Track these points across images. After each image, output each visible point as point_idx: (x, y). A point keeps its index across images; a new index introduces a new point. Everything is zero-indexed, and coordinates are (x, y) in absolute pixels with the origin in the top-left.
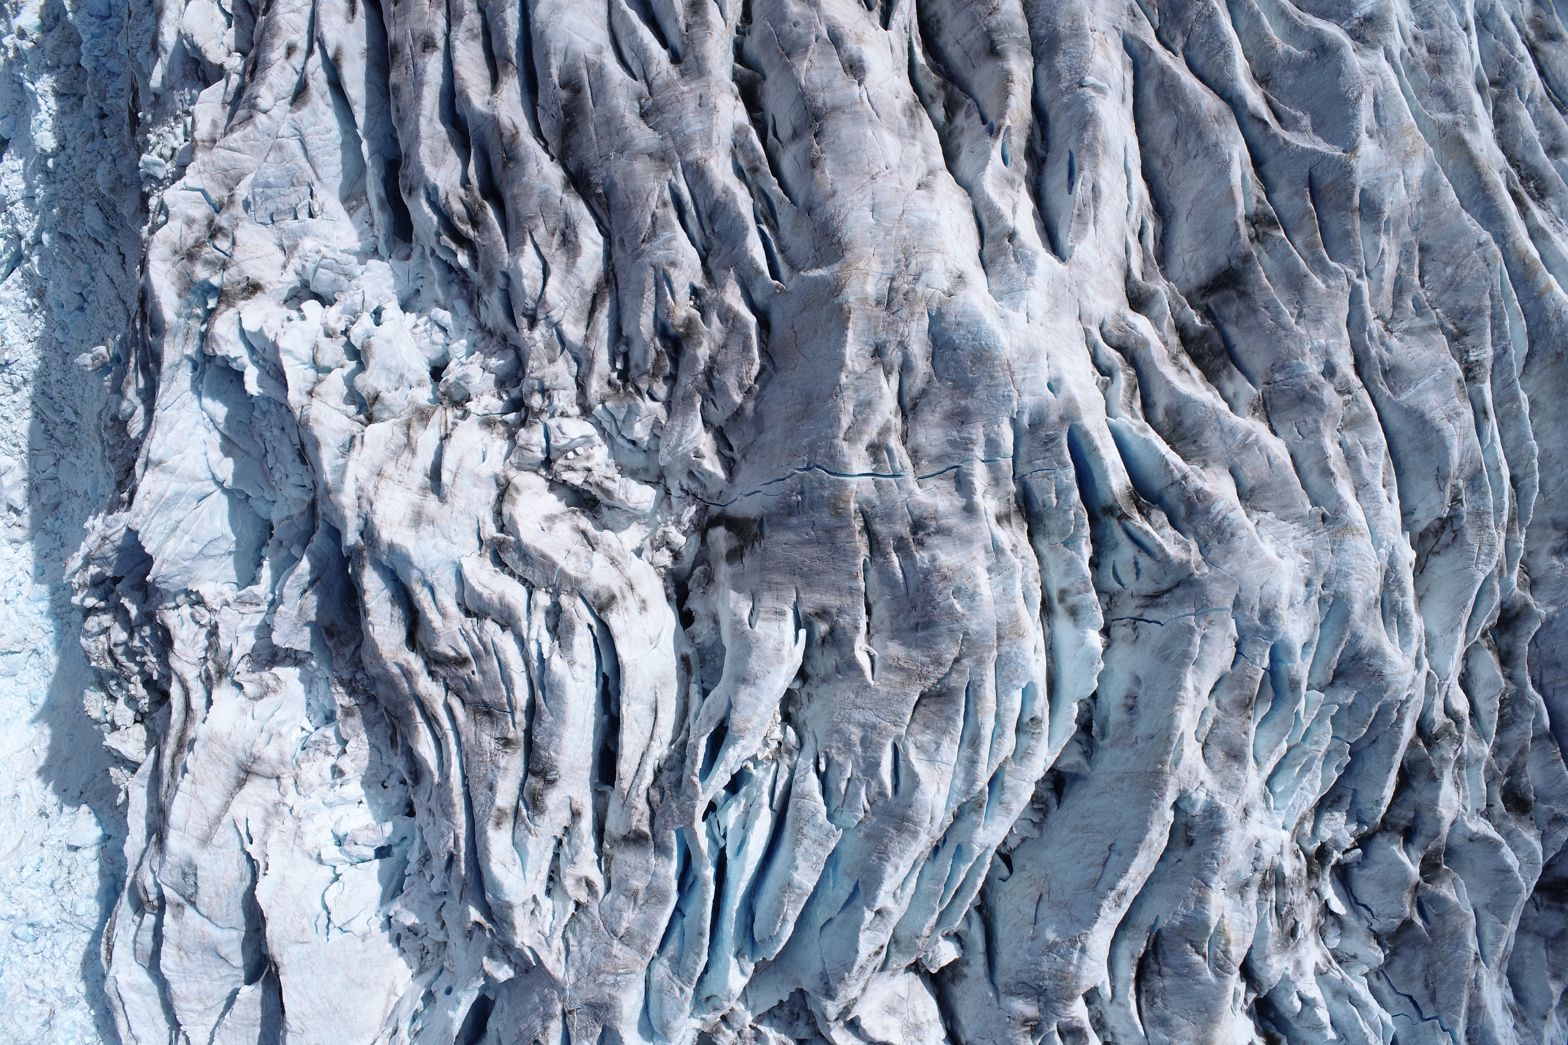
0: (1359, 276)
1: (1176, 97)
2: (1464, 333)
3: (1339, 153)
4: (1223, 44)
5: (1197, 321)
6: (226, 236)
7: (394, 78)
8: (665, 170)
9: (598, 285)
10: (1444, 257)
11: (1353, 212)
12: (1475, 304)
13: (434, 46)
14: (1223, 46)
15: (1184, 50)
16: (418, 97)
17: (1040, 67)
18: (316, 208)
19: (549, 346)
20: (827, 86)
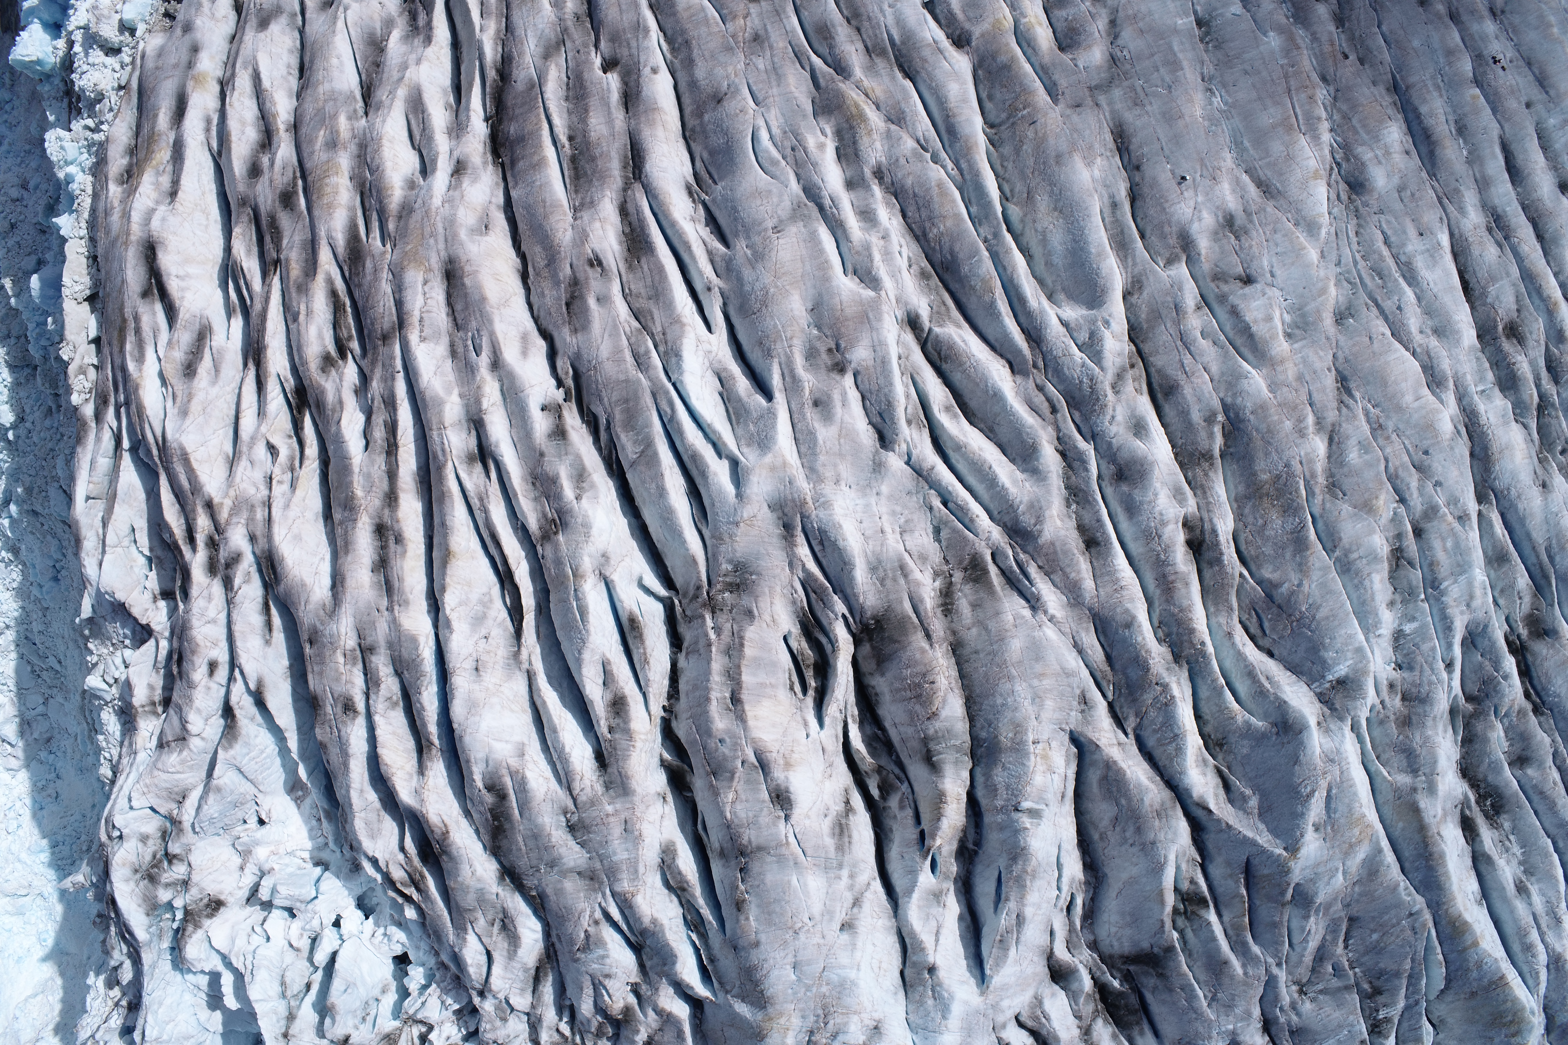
0: (1279, 965)
1: (1119, 791)
2: (1377, 991)
3: (1279, 851)
4: (1176, 736)
5: (1116, 984)
6: (182, 860)
7: (320, 733)
8: (594, 890)
9: (540, 960)
10: (1372, 926)
11: (1283, 905)
12: (1394, 967)
13: (355, 711)
14: (1176, 738)
15: (1134, 730)
16: (346, 765)
17: (978, 770)
18: (264, 817)
19: (498, 1008)
20: (753, 823)
